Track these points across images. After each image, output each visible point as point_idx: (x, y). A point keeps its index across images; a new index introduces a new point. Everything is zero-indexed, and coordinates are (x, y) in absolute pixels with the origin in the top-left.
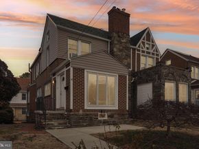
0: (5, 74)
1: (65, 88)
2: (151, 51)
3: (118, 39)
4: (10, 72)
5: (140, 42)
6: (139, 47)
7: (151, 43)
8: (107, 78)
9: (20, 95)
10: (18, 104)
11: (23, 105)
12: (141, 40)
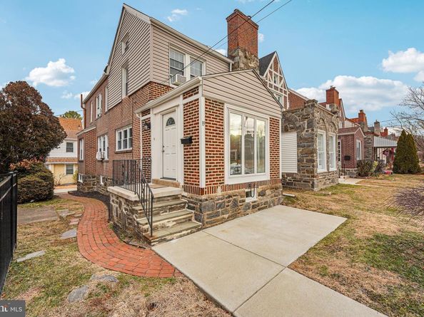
0: (35, 109)
1: (183, 141)
2: (279, 86)
3: (245, 60)
4: (45, 108)
5: (267, 71)
6: (266, 77)
7: (278, 74)
8: (255, 123)
9: (63, 145)
10: (60, 159)
11: (68, 159)
12: (269, 69)
